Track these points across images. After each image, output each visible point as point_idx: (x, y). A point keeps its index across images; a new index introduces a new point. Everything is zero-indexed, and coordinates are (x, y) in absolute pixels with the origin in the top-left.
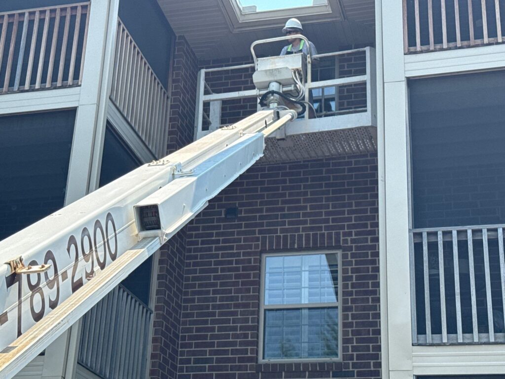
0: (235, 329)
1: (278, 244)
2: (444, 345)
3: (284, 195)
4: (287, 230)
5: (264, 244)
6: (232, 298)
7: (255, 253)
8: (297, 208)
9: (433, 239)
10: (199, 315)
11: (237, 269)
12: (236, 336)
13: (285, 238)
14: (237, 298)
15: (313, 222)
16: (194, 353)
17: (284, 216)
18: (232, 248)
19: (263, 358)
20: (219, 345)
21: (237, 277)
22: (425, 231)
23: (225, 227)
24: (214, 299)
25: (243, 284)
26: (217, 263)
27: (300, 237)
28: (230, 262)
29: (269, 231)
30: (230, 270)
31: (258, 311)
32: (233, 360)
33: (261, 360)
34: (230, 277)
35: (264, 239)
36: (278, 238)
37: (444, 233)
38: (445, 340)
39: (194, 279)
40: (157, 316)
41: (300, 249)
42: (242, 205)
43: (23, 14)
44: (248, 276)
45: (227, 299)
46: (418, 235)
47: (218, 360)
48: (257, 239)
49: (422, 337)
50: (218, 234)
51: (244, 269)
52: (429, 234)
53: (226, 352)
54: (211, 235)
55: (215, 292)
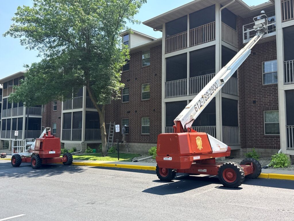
0: (257, 79)
1: (265, 59)
2: (290, 84)
3: (266, 48)
4: (267, 56)
5: (262, 60)
6: (256, 73)
7: (260, 62)
8: (269, 51)
9: (288, 63)
10: (249, 77)
11: (256, 66)
12: (257, 80)
13: (267, 58)
14: (257, 72)
15: (273, 53)
16: (248, 85)
17: (266, 53)
18: (255, 62)
19: (264, 84)
20: (254, 82)
21: (256, 68)
22: (286, 62)
23: (253, 57)
24: (252, 73)
25: (258, 69)
26: (252, 65)
27: (270, 57)
28: (255, 65)
29: (263, 57)
30: (255, 66)
31: (262, 75)
32: (257, 85)
33: (263, 85)
34: (255, 68)
35: (262, 59)
36: (265, 58)
37: (290, 61)
38: (290, 83)
39: (247, 69)
40: (239, 79)
41: (270, 60)
42: (256, 52)
43: (203, 26)
44: (259, 67)
45: (255, 73)
46: (285, 63)
47: (254, 86)
48: (260, 59)
49: (286, 83)
50: (252, 59)
51: (258, 66)
52: (287, 62)
53: (255, 84)
54: (250, 59)
55: (252, 72)
